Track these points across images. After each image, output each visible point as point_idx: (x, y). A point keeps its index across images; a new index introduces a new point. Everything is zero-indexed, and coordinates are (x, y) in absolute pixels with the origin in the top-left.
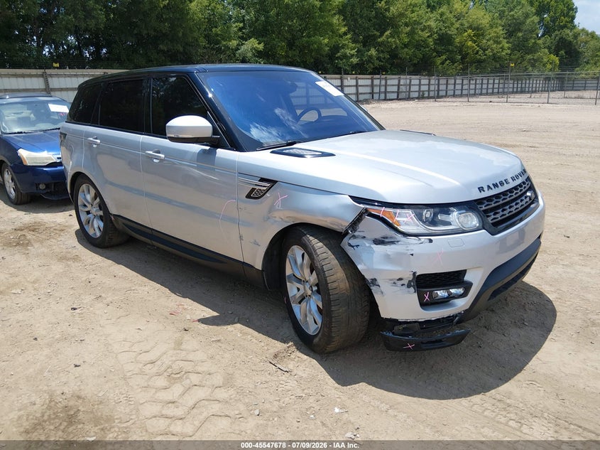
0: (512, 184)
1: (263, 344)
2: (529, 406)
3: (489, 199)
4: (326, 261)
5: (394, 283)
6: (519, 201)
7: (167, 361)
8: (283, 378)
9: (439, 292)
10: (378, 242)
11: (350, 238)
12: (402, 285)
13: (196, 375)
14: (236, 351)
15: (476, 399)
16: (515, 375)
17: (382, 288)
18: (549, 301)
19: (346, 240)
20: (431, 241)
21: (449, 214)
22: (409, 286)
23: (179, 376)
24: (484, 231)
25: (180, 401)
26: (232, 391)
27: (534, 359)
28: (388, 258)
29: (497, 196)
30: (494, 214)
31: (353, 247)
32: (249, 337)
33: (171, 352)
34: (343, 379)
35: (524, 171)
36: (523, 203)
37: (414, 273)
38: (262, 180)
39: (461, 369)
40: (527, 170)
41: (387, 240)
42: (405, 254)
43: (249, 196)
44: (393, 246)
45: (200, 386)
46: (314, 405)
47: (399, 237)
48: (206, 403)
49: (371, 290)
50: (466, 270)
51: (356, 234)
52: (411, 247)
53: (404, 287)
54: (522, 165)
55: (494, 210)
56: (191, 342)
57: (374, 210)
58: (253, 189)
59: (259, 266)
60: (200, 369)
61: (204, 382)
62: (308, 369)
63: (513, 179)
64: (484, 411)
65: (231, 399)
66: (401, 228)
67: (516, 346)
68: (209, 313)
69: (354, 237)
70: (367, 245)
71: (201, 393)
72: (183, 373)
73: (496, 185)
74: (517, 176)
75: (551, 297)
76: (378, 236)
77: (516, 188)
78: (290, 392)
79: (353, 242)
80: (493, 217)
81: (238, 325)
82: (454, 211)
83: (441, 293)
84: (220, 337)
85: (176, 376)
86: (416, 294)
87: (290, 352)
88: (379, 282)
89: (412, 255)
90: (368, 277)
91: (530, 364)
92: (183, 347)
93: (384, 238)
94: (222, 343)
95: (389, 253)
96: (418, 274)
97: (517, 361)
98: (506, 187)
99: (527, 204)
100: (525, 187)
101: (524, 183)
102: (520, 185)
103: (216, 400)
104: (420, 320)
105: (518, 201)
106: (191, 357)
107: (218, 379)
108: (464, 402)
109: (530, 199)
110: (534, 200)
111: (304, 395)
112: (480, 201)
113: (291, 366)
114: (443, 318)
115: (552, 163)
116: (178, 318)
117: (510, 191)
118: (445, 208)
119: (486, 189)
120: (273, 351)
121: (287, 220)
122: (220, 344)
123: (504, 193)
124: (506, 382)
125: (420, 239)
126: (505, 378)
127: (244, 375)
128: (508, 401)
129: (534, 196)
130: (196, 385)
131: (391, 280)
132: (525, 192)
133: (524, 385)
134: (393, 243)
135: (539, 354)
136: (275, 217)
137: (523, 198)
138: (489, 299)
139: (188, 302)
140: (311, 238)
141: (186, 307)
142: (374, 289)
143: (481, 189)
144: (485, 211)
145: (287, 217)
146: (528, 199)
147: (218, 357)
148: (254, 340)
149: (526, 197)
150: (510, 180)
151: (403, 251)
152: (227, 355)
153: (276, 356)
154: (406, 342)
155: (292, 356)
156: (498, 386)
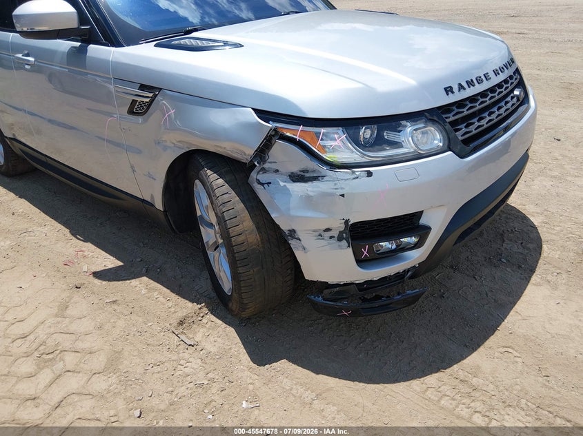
0: (496, 80)
1: (170, 304)
2: (501, 388)
3: (460, 104)
4: (229, 206)
5: (320, 235)
6: (503, 104)
7: (41, 334)
8: (186, 355)
9: (383, 244)
10: (298, 178)
11: (258, 173)
12: (331, 237)
13: (73, 354)
14: (134, 317)
15: (432, 379)
16: (486, 338)
17: (303, 242)
18: (534, 227)
19: (253, 174)
20: (370, 174)
21: (400, 131)
22: (340, 239)
23: (51, 356)
24: (450, 152)
25: (43, 396)
26: (114, 379)
27: (512, 313)
28: (308, 200)
29: (472, 99)
30: (466, 127)
31: (262, 184)
32: (156, 294)
33: (51, 320)
34: (261, 355)
35: (512, 61)
36: (509, 105)
37: (347, 222)
38: (143, 87)
39: (416, 332)
40: (516, 59)
41: (307, 175)
42: (332, 195)
43: (131, 112)
44: (316, 183)
45: (74, 371)
46: (216, 397)
47: (324, 169)
48: (76, 398)
49: (289, 244)
50: (423, 211)
51: (266, 166)
52: (341, 184)
53: (333, 241)
54: (509, 53)
55: (467, 120)
56: (80, 305)
57: (290, 130)
58: (134, 102)
59: (159, 205)
60: (80, 345)
61: (82, 365)
62: (219, 340)
63: (496, 73)
64: (441, 398)
65: (109, 392)
66: (328, 157)
67: (489, 294)
68: (110, 262)
69: (264, 170)
70: (282, 184)
71: (73, 383)
72: (58, 351)
73: (470, 83)
74: (502, 70)
75: (536, 221)
76: (295, 169)
77: (499, 85)
78: (189, 379)
79: (263, 177)
80: (464, 130)
81: (145, 279)
82: (406, 126)
83: (386, 245)
84: (118, 297)
85: (48, 357)
86: (350, 250)
87: (201, 315)
88: (300, 234)
89: (343, 196)
90: (285, 226)
91: (506, 321)
92: (68, 312)
93: (303, 171)
94: (119, 305)
95: (311, 194)
96: (352, 222)
97: (489, 316)
98: (486, 85)
99: (514, 107)
100: (512, 83)
101: (511, 77)
102: (506, 81)
103: (89, 394)
104: (357, 282)
105: (500, 105)
106: (73, 328)
107: (99, 361)
108: (416, 384)
109: (518, 100)
110: (524, 100)
111: (206, 382)
112: (446, 109)
113: (198, 337)
114: (390, 276)
115: (542, 51)
116: (72, 269)
117: (492, 90)
118: (392, 122)
119: (456, 88)
120: (181, 314)
121: (179, 144)
122: (115, 306)
123: (483, 94)
124: (474, 350)
125: (354, 172)
126: (472, 344)
127: (136, 353)
128: (475, 381)
129: (523, 96)
130: (69, 371)
131: (314, 231)
132: (512, 91)
133: (497, 354)
134: (315, 179)
135: (519, 306)
136: (166, 141)
137: (509, 99)
138: (455, 243)
139: (89, 248)
140: (209, 172)
141: (86, 253)
142: (293, 243)
143: (449, 90)
144: (453, 124)
145: (180, 142)
146: (515, 99)
147: (108, 326)
148: (161, 299)
149: (512, 98)
150: (492, 75)
151: (329, 191)
152: (121, 323)
153: (181, 323)
154: (340, 310)
155: (204, 321)
156: (463, 358)
